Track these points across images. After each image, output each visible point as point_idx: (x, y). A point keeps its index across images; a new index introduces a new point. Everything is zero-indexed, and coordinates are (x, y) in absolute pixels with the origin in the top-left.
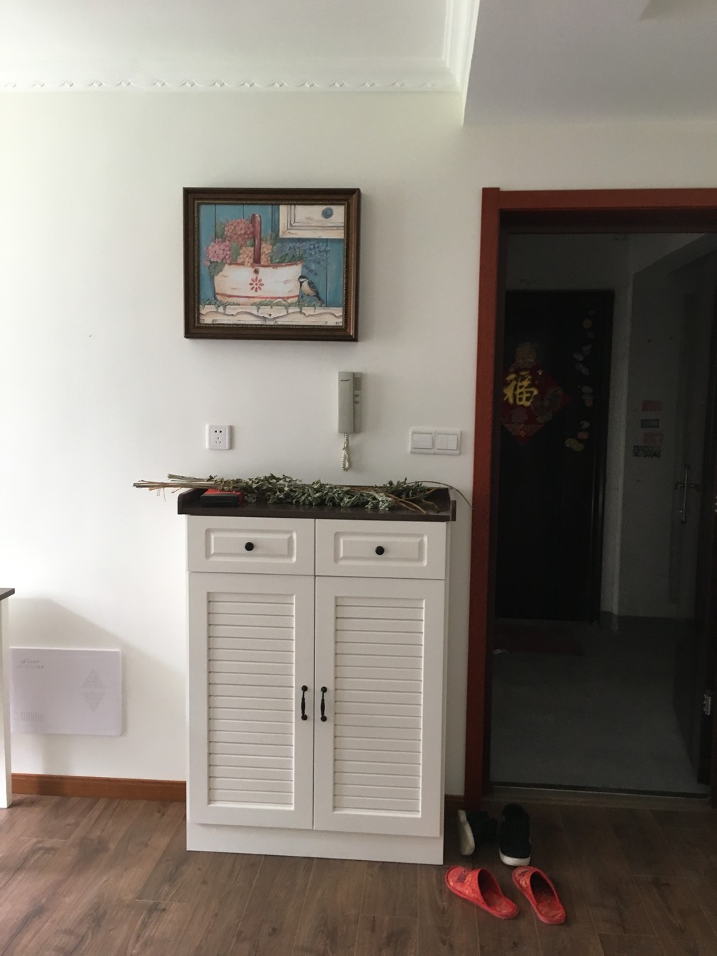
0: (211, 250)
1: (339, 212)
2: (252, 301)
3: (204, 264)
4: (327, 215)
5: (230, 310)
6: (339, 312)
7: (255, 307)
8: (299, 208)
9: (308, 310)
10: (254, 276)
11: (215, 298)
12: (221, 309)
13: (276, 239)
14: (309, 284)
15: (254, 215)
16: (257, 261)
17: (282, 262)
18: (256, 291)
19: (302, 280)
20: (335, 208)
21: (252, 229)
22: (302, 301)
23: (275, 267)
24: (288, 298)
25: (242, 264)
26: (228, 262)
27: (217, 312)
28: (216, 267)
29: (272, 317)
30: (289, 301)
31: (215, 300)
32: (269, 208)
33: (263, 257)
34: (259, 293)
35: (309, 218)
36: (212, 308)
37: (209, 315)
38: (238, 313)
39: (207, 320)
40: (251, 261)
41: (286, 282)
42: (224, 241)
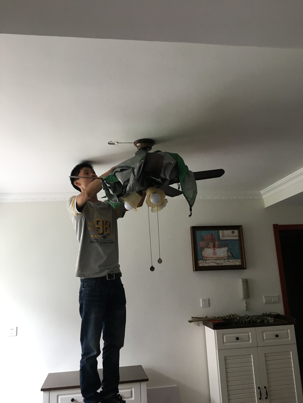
0: (201, 244)
1: (236, 232)
2: (214, 258)
3: (199, 248)
4: (233, 233)
5: (207, 262)
6: (240, 260)
7: (215, 260)
8: (225, 231)
9: (231, 261)
10: (214, 251)
11: (203, 258)
12: (205, 261)
13: (219, 239)
14: (230, 253)
15: (212, 233)
16: (214, 246)
17: (221, 247)
18: (215, 255)
19: (228, 252)
20: (235, 231)
21: (212, 237)
22: (229, 258)
23: (219, 248)
24: (225, 257)
25: (210, 248)
26: (206, 247)
27: (203, 262)
28: (202, 249)
29: (221, 263)
30: (225, 258)
31: (203, 259)
32: (216, 231)
33: (216, 245)
34: (216, 256)
35: (228, 234)
36: (202, 261)
37: (201, 264)
38: (210, 262)
39: (201, 265)
40: (213, 246)
41: (223, 252)
42: (204, 241)
